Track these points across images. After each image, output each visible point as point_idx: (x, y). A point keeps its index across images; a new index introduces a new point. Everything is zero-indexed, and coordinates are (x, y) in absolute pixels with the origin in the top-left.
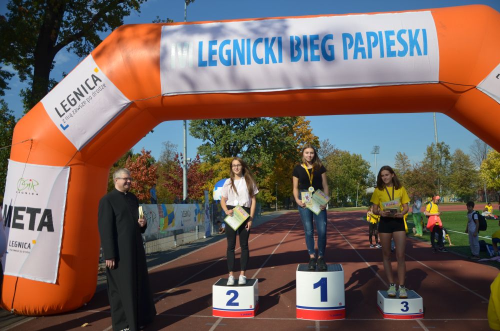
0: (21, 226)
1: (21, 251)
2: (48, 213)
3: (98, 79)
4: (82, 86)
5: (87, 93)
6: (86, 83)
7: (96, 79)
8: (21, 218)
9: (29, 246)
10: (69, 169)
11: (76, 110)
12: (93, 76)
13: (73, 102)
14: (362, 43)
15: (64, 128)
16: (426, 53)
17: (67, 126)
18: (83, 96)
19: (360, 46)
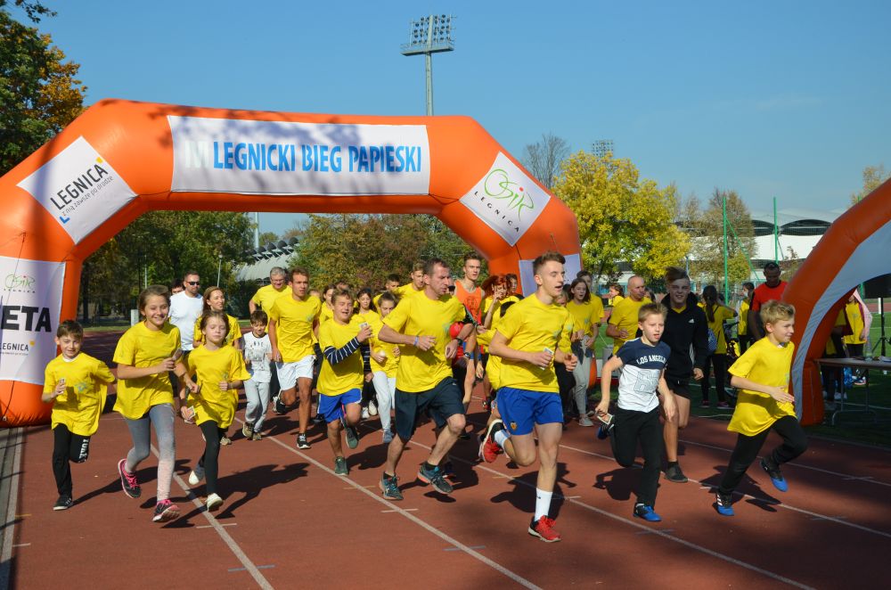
0: (16, 327)
1: (16, 354)
2: (46, 312)
3: (103, 171)
4: (83, 176)
5: (91, 185)
6: (88, 173)
7: (101, 171)
8: (15, 317)
9: (27, 348)
10: (64, 265)
11: (78, 203)
12: (96, 166)
13: (74, 194)
14: (366, 158)
15: (64, 222)
16: (419, 170)
17: (68, 219)
18: (87, 188)
19: (364, 160)
